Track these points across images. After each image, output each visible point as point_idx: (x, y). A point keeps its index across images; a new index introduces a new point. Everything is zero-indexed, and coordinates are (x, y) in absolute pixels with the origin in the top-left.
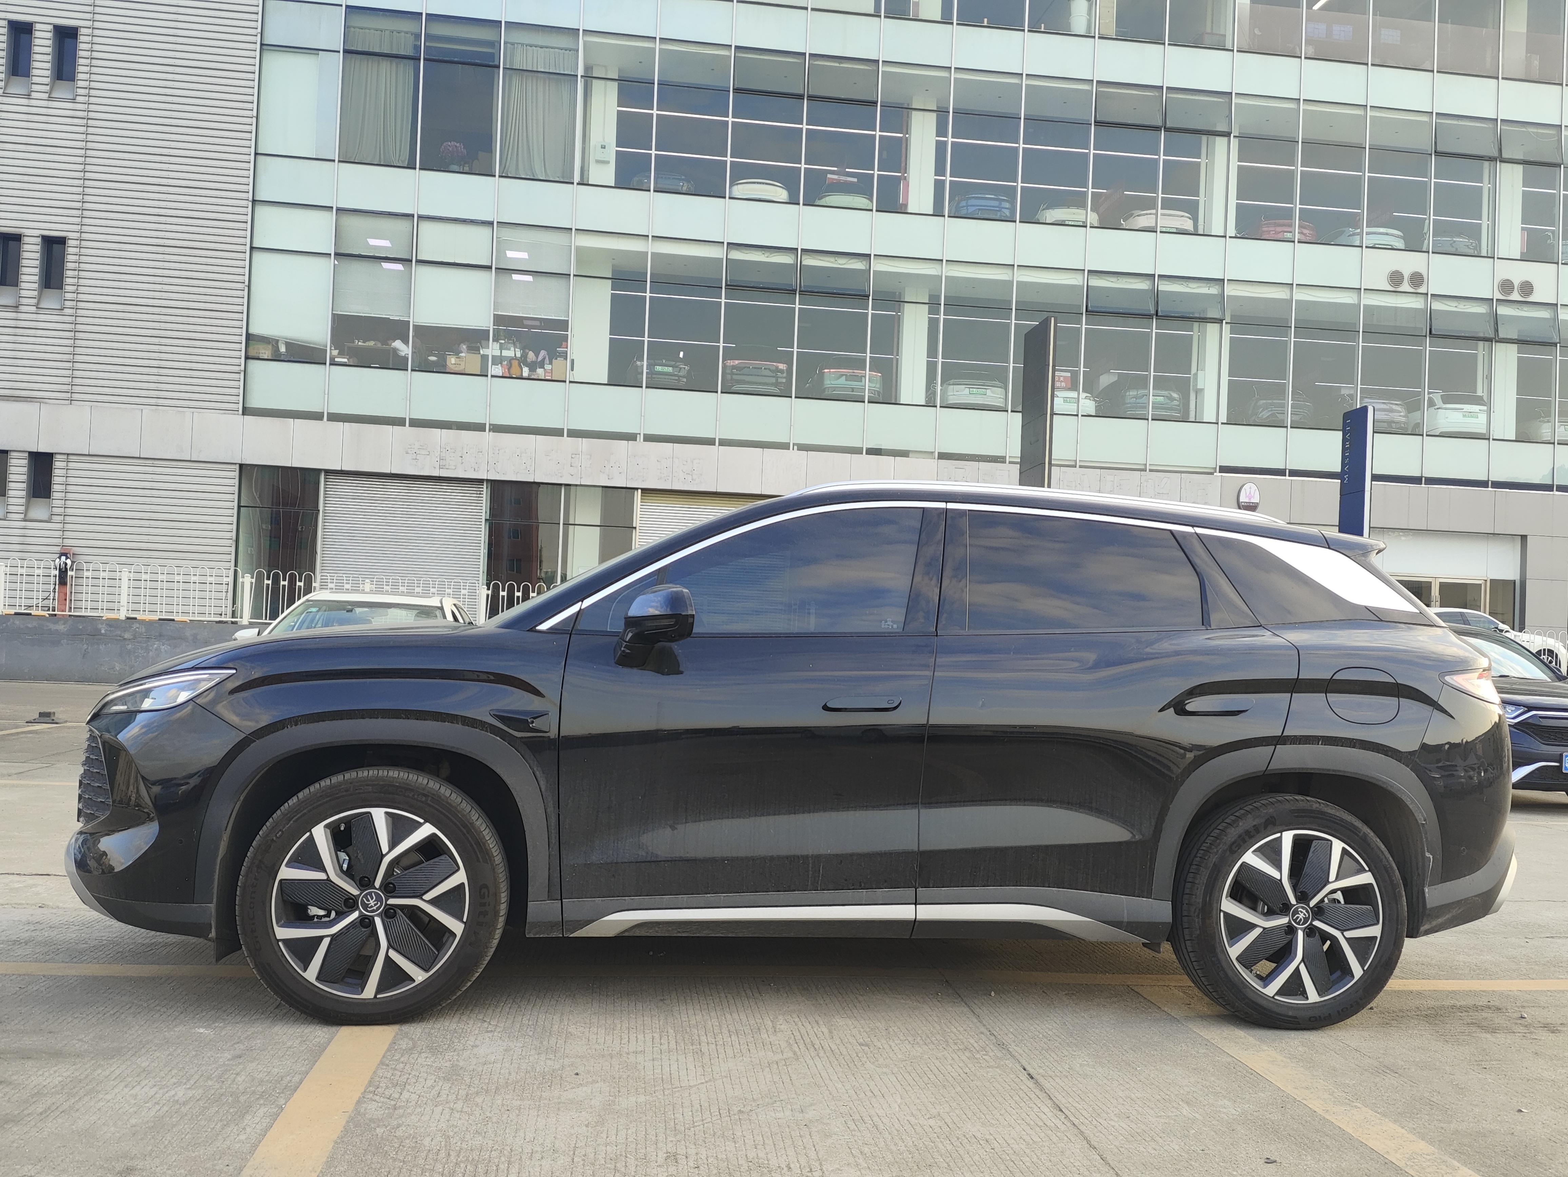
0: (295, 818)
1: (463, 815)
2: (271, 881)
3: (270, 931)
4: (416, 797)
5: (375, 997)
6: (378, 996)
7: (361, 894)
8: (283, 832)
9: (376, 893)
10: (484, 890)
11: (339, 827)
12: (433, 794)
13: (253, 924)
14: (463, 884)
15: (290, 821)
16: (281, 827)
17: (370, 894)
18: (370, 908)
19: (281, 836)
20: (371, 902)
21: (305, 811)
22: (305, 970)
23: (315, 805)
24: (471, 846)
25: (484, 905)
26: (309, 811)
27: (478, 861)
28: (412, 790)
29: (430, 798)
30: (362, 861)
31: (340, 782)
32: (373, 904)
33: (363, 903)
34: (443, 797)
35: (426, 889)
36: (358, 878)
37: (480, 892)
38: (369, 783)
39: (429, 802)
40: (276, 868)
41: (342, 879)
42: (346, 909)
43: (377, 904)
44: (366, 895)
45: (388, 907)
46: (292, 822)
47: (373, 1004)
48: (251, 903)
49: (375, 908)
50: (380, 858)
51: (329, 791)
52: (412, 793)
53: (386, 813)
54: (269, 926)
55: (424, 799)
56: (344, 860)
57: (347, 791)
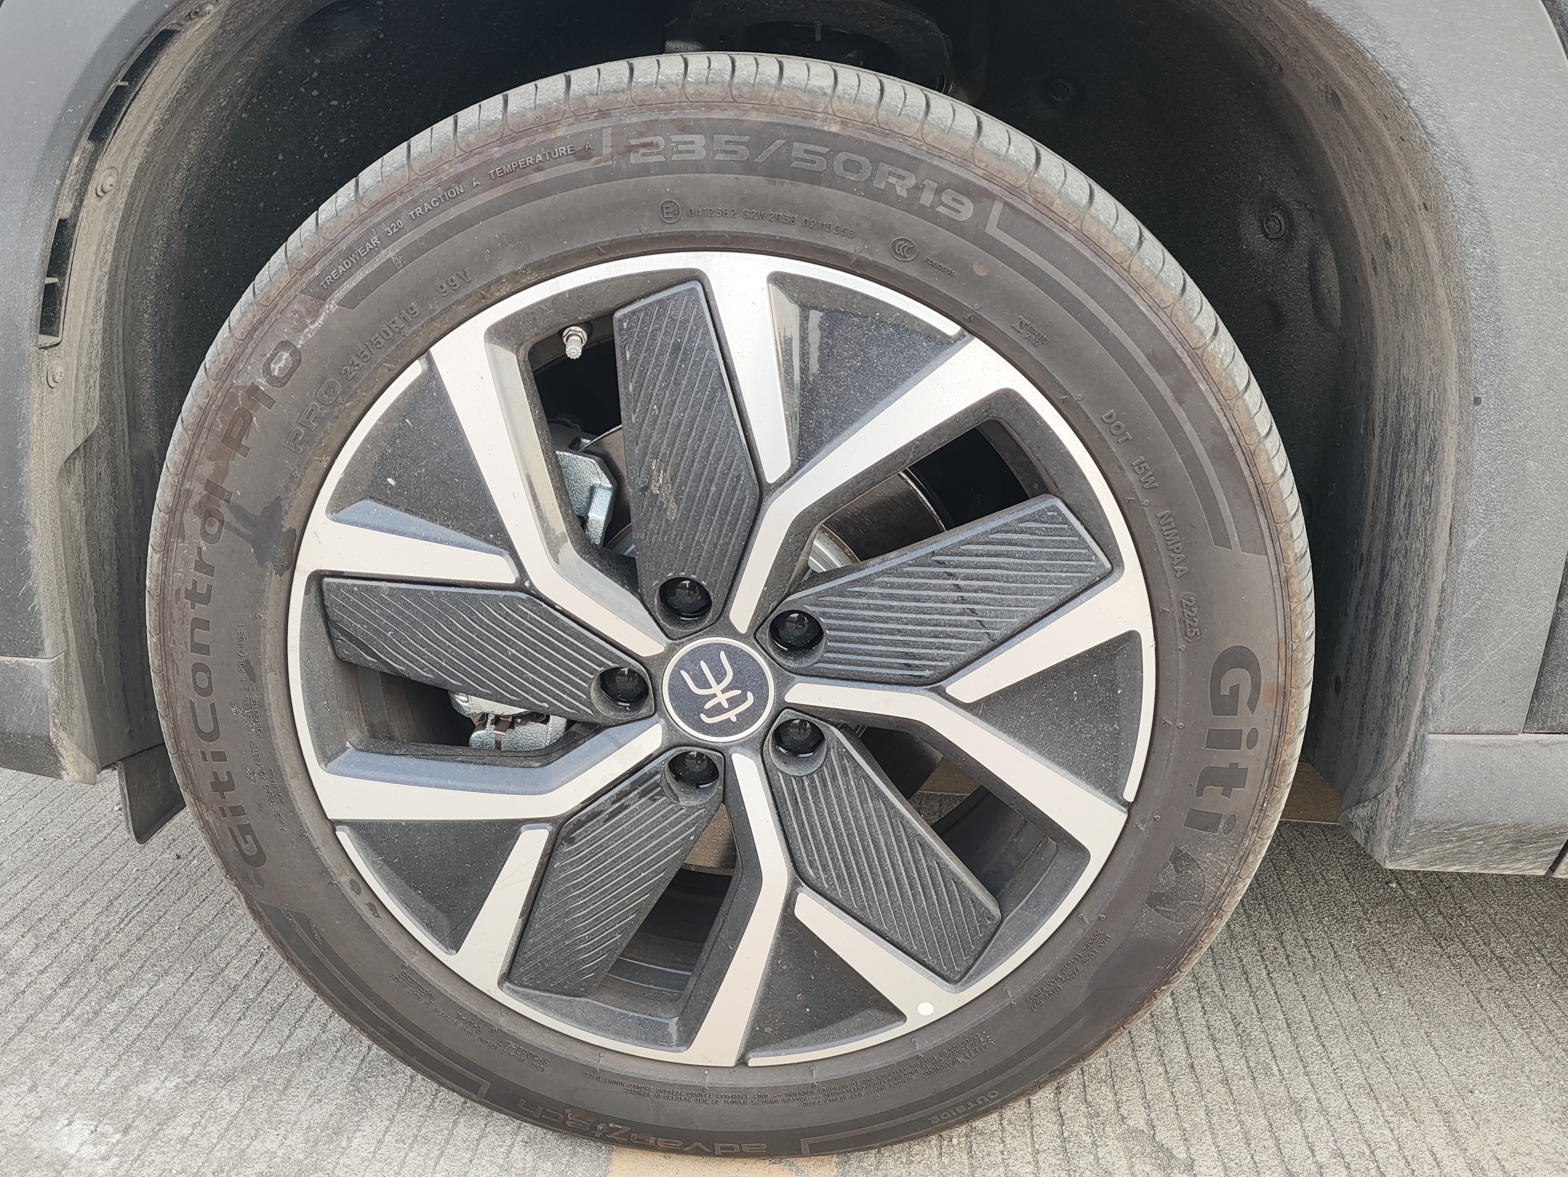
0: (349, 285)
1: (1158, 307)
2: (274, 581)
3: (295, 785)
4: (927, 198)
5: (742, 1061)
6: (753, 1062)
7: (670, 652)
8: (296, 352)
9: (734, 654)
10: (1240, 677)
11: (558, 338)
12: (1012, 190)
13: (219, 756)
14: (1130, 639)
15: (323, 298)
16: (285, 332)
17: (710, 654)
18: (711, 713)
19: (290, 373)
20: (716, 688)
21: (388, 253)
22: (455, 942)
23: (432, 224)
24: (1191, 461)
25: (1231, 740)
26: (410, 254)
27: (1223, 540)
28: (911, 163)
29: (997, 209)
30: (673, 512)
31: (547, 107)
32: (722, 699)
33: (679, 691)
34: (1058, 205)
35: (964, 654)
36: (656, 583)
37: (1215, 687)
38: (692, 114)
39: (992, 230)
40: (289, 522)
41: (584, 587)
42: (606, 712)
43: (742, 699)
44: (694, 656)
45: (787, 715)
46: (331, 306)
47: (737, 1096)
48: (197, 668)
49: (732, 715)
50: (750, 501)
51: (496, 152)
52: (911, 181)
53: (778, 280)
54: (289, 766)
55: (967, 211)
56: (592, 490)
57: (584, 154)
